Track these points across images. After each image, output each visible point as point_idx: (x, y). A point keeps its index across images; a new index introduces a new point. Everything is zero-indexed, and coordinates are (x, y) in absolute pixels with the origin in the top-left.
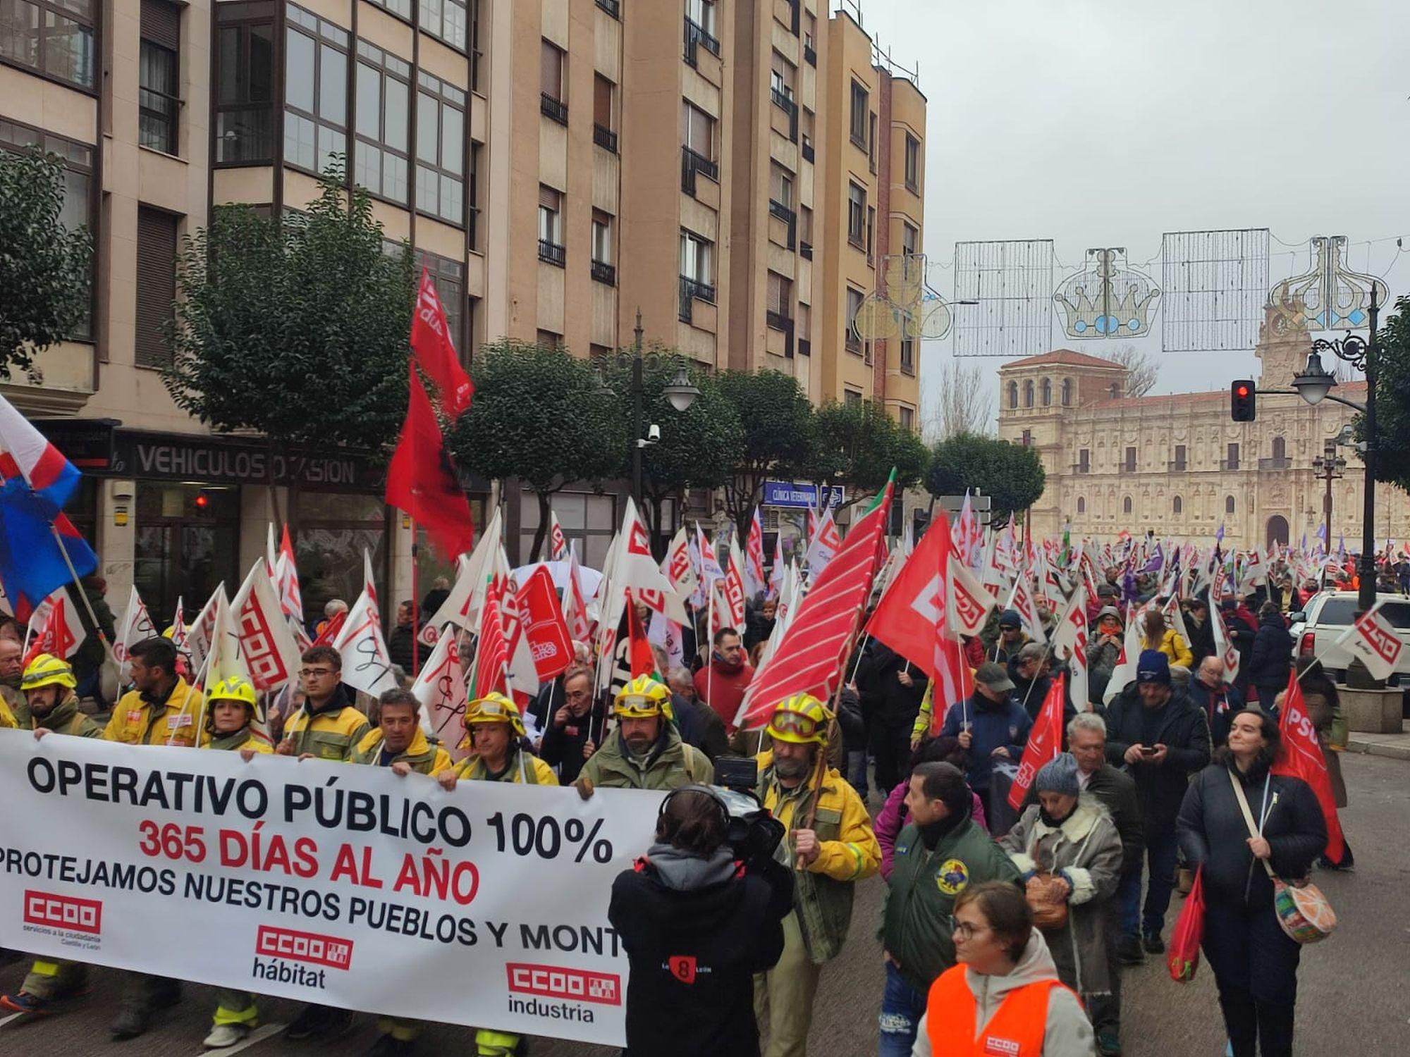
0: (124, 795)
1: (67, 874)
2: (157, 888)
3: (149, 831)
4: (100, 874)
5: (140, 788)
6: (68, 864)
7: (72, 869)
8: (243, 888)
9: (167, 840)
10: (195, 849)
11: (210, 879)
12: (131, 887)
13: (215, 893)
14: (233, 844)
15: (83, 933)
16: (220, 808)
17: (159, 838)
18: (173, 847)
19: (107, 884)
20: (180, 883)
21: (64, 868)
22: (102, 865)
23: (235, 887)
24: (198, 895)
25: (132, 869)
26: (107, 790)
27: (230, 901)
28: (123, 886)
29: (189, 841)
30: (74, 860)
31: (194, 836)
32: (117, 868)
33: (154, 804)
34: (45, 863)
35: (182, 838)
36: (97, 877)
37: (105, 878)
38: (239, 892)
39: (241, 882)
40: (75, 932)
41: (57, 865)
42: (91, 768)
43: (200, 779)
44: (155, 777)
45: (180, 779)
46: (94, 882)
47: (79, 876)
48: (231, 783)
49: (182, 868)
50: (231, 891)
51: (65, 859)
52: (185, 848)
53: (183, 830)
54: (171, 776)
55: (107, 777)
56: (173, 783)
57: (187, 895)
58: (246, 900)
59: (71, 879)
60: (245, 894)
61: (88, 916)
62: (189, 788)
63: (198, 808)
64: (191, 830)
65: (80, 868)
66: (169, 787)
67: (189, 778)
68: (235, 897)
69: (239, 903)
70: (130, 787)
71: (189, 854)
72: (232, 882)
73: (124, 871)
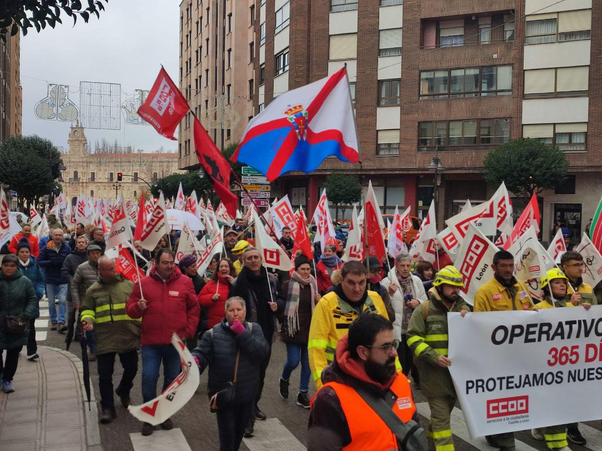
0: (544, 336)
1: (510, 385)
2: (554, 381)
3: (553, 353)
4: (527, 381)
5: (552, 333)
6: (510, 380)
7: (512, 382)
8: (594, 371)
9: (561, 355)
10: (574, 358)
11: (579, 371)
12: (542, 384)
13: (582, 377)
14: (592, 350)
15: (519, 415)
16: (587, 334)
17: (558, 356)
18: (564, 359)
19: (530, 386)
20: (565, 376)
21: (508, 383)
22: (527, 376)
23: (591, 372)
24: (574, 380)
25: (542, 375)
26: (536, 336)
27: (589, 379)
28: (538, 385)
29: (572, 354)
30: (513, 377)
31: (575, 350)
32: (535, 376)
33: (558, 338)
34: (498, 382)
35: (569, 353)
36: (525, 383)
37: (529, 383)
38: (593, 374)
39: (593, 369)
40: (515, 416)
41: (504, 382)
42: (529, 326)
43: (580, 321)
44: (560, 325)
45: (571, 323)
46: (523, 386)
47: (516, 385)
48: (593, 321)
49: (566, 368)
50: (589, 374)
51: (508, 378)
52: (570, 358)
53: (570, 349)
54: (567, 323)
55: (537, 329)
56: (568, 326)
57: (569, 381)
58: (596, 377)
59: (512, 388)
60: (596, 374)
61: (522, 405)
62: (575, 327)
63: (578, 336)
64: (573, 347)
65: (516, 381)
66: (566, 328)
67: (574, 322)
68: (591, 376)
69: (593, 379)
70: (547, 333)
71: (571, 360)
72: (589, 369)
73: (538, 377)
